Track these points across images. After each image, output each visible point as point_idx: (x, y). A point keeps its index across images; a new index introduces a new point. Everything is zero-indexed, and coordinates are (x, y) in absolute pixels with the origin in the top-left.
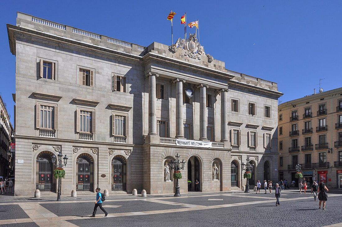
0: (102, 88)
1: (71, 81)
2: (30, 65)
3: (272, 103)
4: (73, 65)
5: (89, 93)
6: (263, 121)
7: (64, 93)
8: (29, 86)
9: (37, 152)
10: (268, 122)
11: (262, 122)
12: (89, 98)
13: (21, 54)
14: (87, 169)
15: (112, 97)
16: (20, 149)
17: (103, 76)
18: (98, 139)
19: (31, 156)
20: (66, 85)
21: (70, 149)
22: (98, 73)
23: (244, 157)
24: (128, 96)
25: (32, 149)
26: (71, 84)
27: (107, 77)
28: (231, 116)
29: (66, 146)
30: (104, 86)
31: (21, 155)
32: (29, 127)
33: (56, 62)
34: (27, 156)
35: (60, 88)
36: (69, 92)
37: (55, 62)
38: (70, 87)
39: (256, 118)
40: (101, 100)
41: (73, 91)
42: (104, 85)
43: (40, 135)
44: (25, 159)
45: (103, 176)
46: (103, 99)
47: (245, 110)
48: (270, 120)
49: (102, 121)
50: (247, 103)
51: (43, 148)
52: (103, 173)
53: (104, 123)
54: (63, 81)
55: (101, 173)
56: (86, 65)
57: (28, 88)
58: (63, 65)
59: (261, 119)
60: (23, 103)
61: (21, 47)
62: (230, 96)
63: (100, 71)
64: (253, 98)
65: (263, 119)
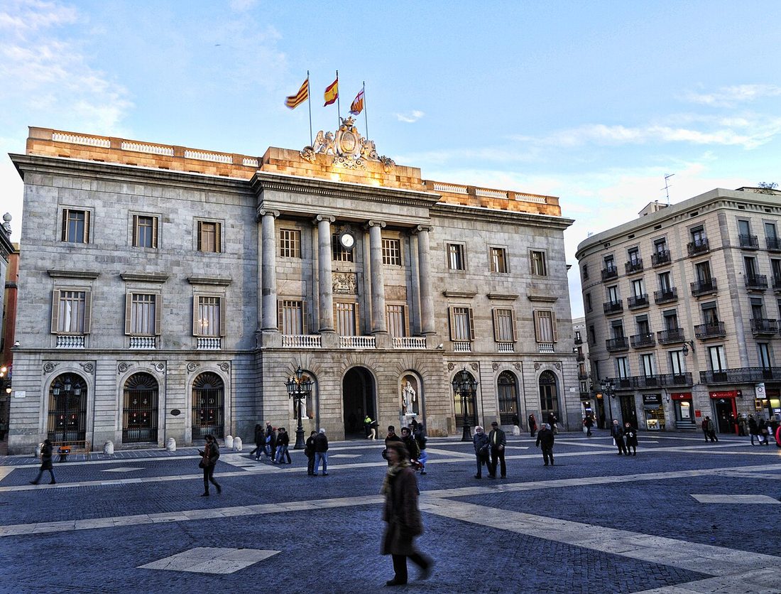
0: (173, 249)
1: (117, 242)
2: (46, 220)
3: (548, 243)
4: (122, 211)
5: (150, 260)
6: (528, 285)
7: (104, 266)
8: (43, 259)
9: (52, 376)
10: (542, 287)
11: (527, 287)
12: (150, 270)
13: (31, 204)
14: (145, 402)
15: (194, 264)
16: (19, 373)
17: (178, 225)
18: (166, 345)
19: (39, 383)
20: (108, 250)
21: (111, 368)
22: (168, 220)
23: (486, 364)
24: (226, 259)
25: (43, 371)
26: (117, 248)
27: (185, 227)
28: (448, 279)
29: (105, 363)
30: (178, 245)
31: (21, 383)
32: (38, 333)
33: (92, 210)
34: (32, 384)
35: (97, 257)
36: (113, 261)
37: (88, 209)
38: (116, 254)
39: (510, 279)
40: (174, 272)
41: (120, 259)
42: (177, 242)
43: (57, 344)
44: (29, 389)
45: (176, 412)
46: (176, 269)
47: (480, 265)
48: (546, 282)
49: (175, 311)
50: (484, 249)
51: (62, 368)
52: (177, 407)
53: (177, 314)
54: (103, 243)
55: (170, 407)
56: (146, 209)
57: (40, 263)
58: (103, 214)
59: (524, 280)
60: (31, 290)
61: (31, 191)
62: (444, 237)
63: (171, 216)
64: (500, 236)
65: (529, 281)
